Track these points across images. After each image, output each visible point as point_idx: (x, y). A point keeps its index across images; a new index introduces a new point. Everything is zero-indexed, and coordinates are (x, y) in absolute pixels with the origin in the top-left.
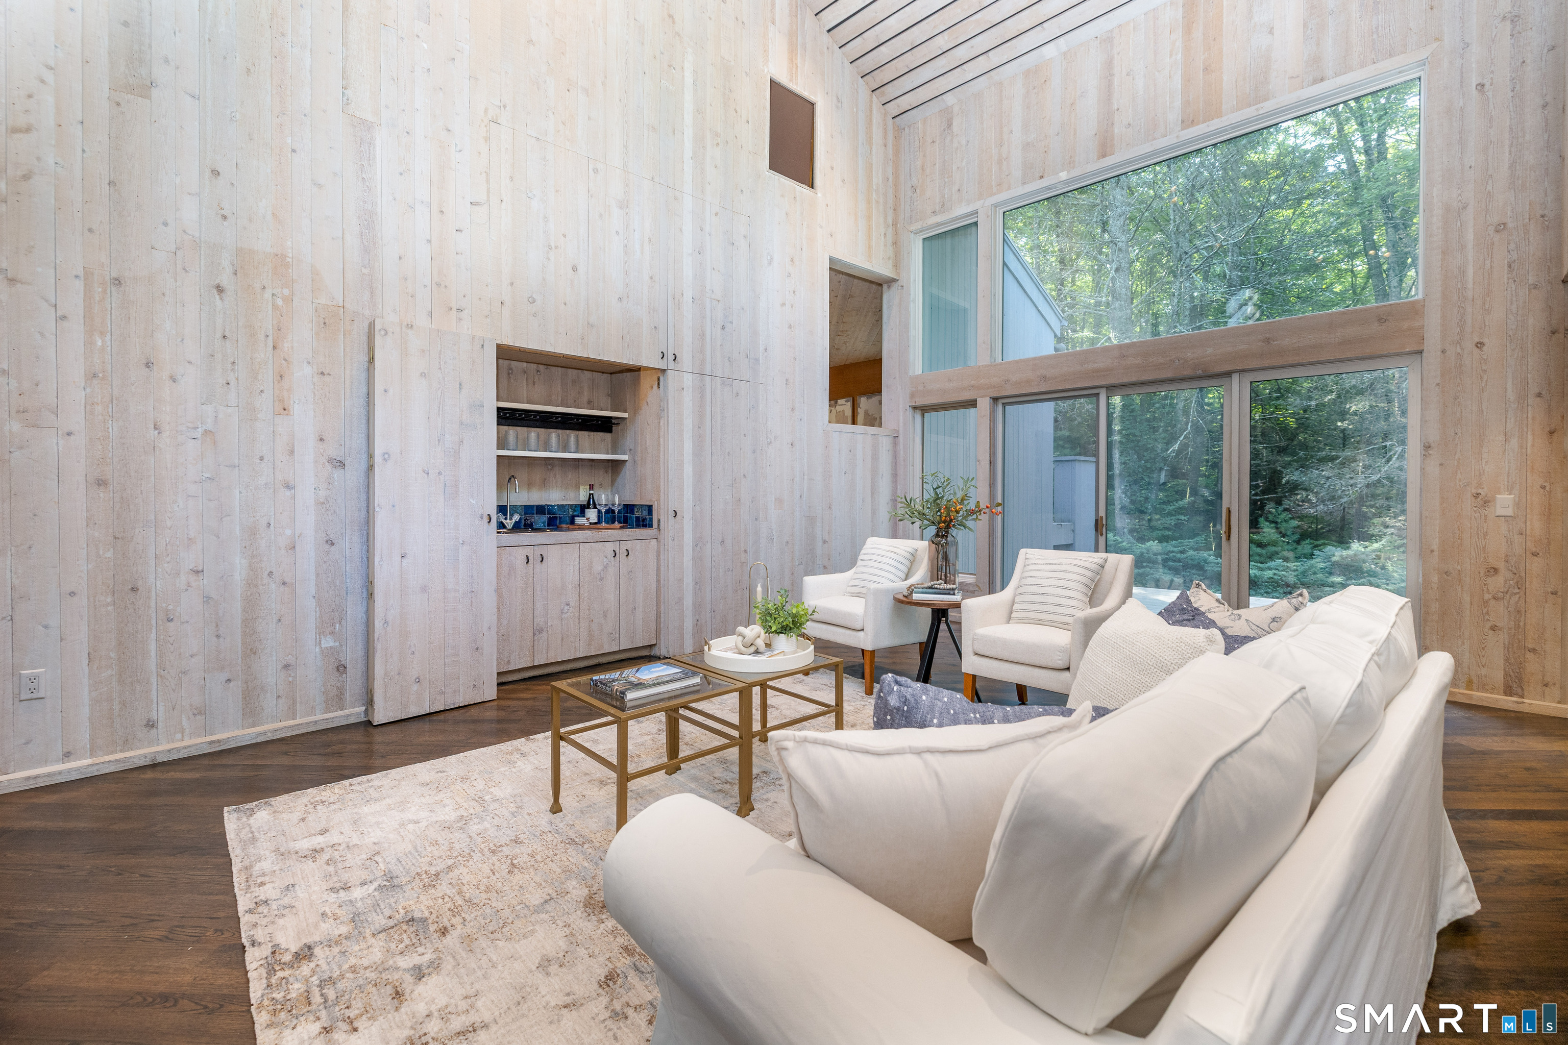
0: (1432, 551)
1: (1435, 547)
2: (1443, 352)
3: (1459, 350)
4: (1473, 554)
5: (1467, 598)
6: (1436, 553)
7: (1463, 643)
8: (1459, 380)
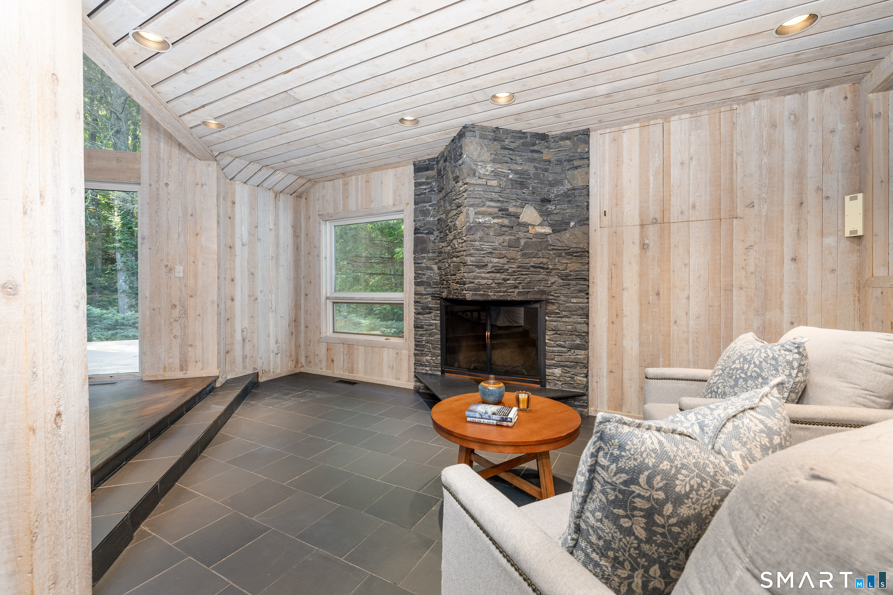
0: (146, 297)
1: (148, 295)
2: (150, 185)
3: (157, 186)
4: (165, 297)
5: (163, 322)
6: (148, 299)
7: (162, 347)
8: (157, 203)
